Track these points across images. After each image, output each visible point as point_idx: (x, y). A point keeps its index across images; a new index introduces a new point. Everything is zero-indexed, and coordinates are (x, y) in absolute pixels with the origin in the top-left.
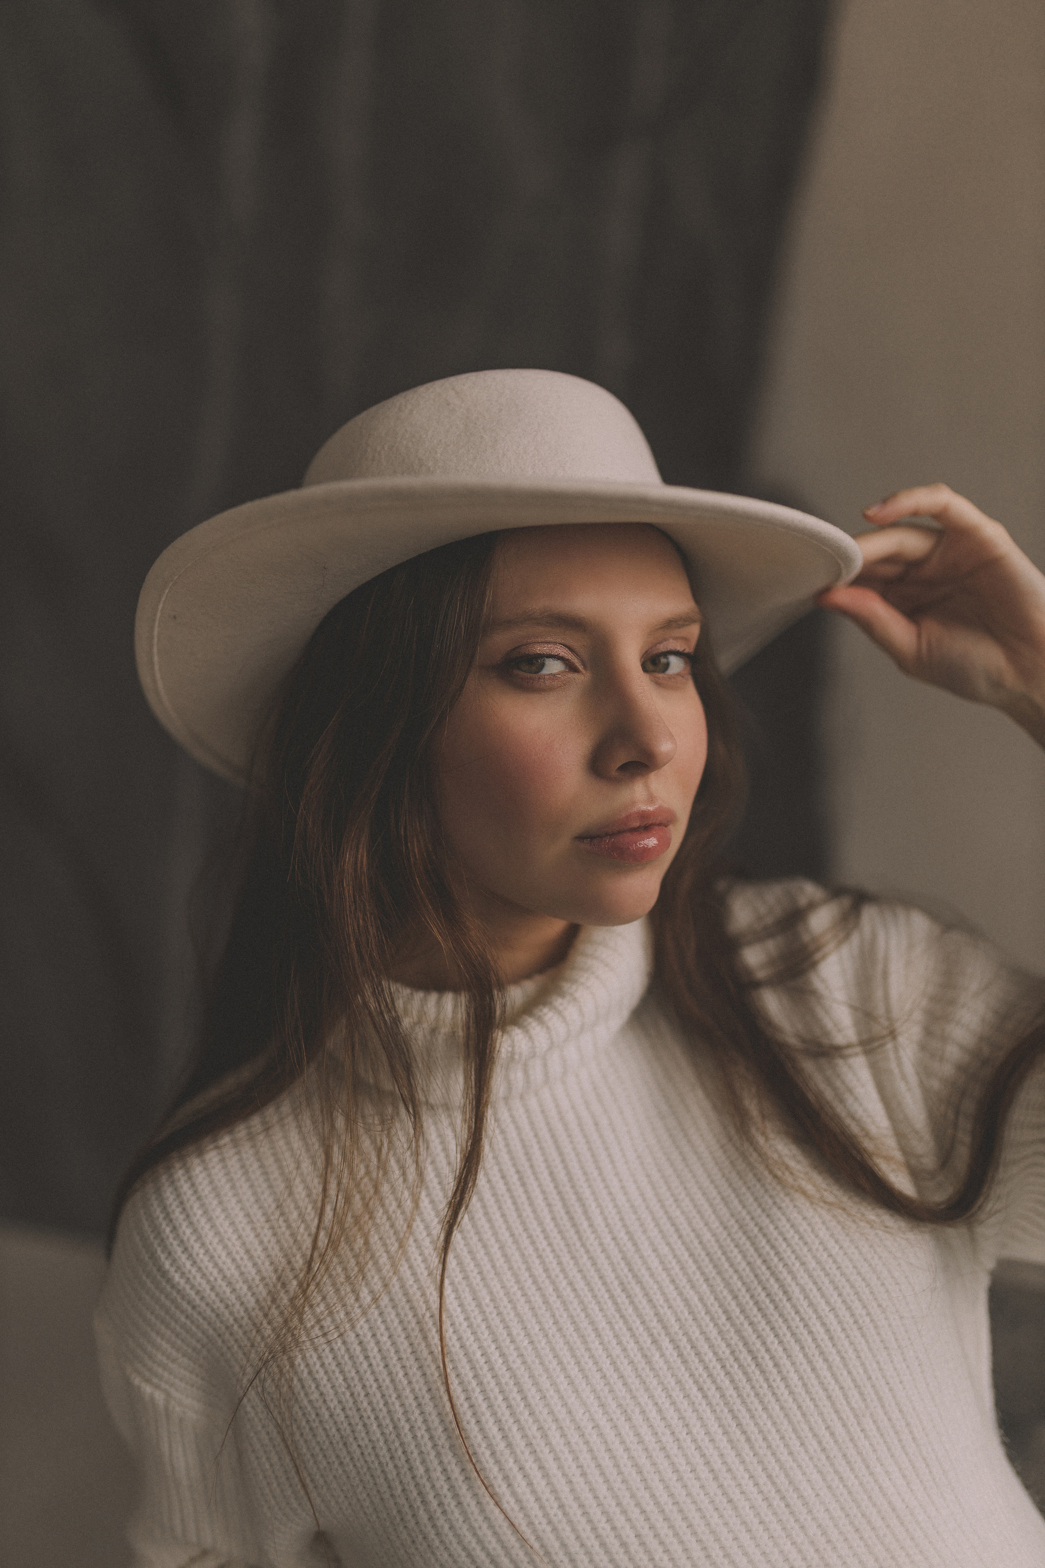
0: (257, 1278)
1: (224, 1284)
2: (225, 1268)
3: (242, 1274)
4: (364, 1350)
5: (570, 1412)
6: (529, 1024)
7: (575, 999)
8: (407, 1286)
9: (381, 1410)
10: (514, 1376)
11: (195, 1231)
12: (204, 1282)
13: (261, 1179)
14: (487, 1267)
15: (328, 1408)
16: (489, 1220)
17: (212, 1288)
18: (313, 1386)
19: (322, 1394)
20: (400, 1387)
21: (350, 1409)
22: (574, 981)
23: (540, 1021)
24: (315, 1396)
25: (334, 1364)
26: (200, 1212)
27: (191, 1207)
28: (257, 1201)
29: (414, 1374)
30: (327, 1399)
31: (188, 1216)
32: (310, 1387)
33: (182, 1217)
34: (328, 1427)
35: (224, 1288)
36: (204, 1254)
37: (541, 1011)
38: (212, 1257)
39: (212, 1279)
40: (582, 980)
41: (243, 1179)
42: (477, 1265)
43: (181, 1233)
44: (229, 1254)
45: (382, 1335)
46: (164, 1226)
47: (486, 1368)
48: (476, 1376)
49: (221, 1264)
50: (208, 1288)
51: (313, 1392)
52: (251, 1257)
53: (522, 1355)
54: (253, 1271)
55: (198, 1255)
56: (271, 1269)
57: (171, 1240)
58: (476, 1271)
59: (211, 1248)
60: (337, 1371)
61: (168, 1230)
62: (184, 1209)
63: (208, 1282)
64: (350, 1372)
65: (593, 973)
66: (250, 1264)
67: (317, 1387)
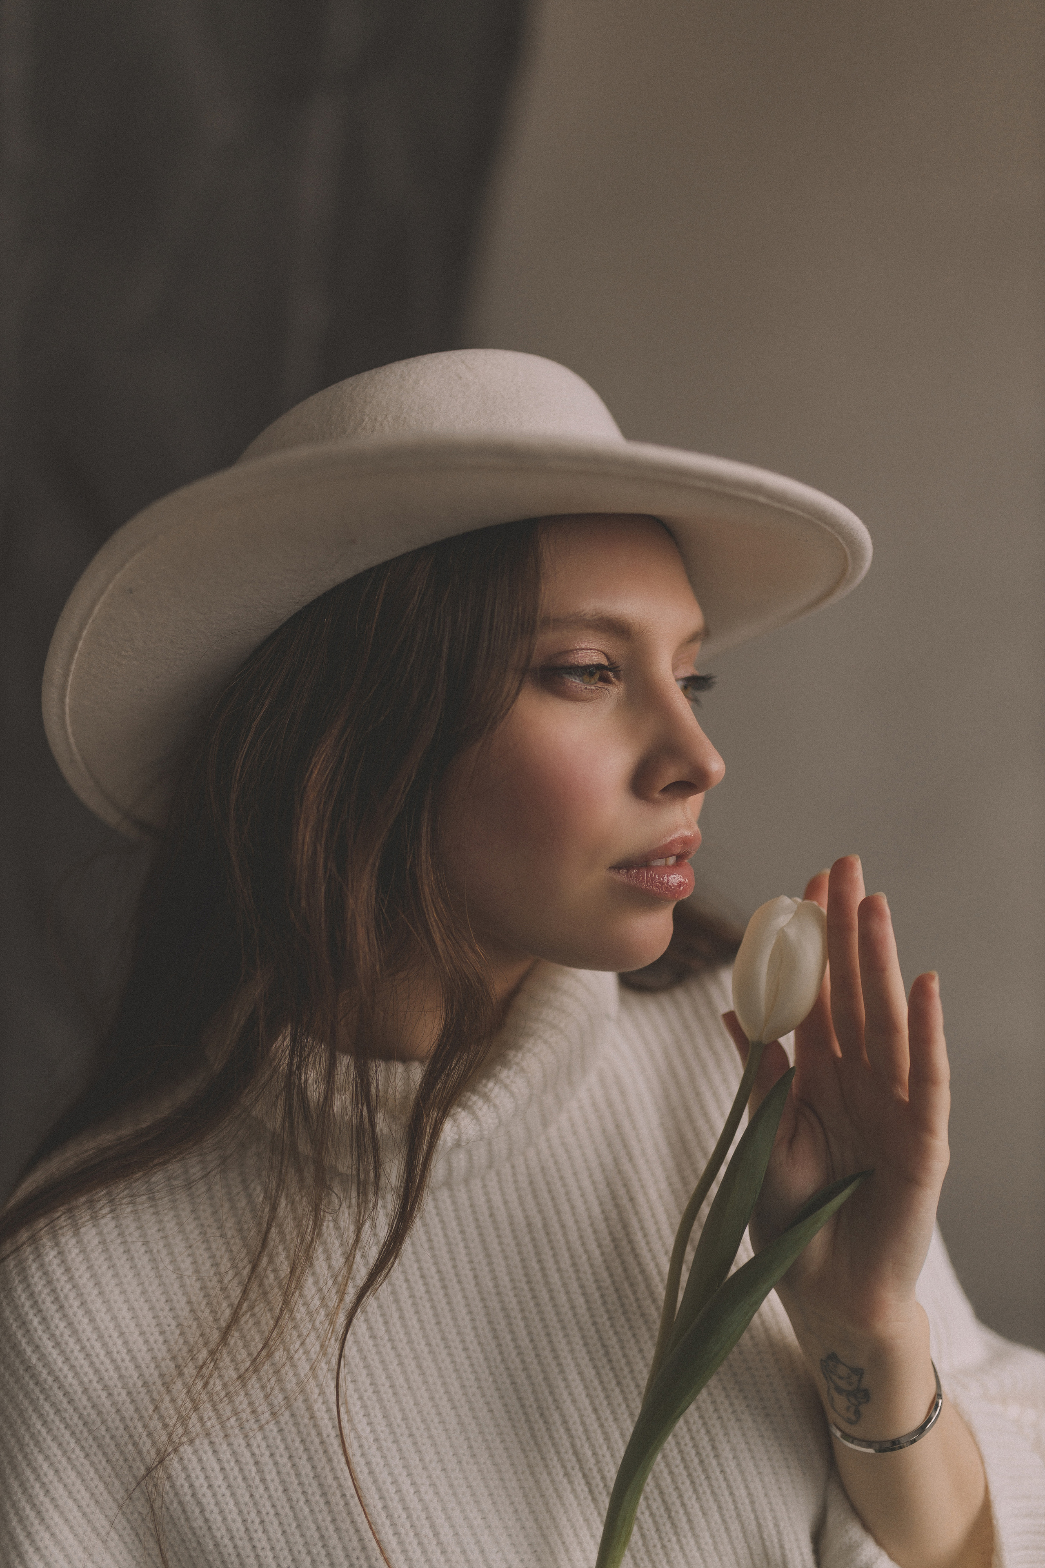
0: (140, 1383)
1: (99, 1387)
2: (102, 1368)
3: (121, 1377)
4: (260, 1471)
5: (482, 1552)
6: (475, 1103)
7: (522, 1070)
8: (312, 1401)
9: (278, 1541)
10: (426, 1508)
11: (70, 1324)
12: (75, 1382)
13: (148, 1268)
14: (400, 1380)
15: (213, 1537)
16: (405, 1326)
17: (85, 1391)
18: (197, 1511)
19: (206, 1520)
20: (301, 1516)
21: (241, 1539)
22: (518, 1048)
23: (486, 1098)
24: (199, 1523)
25: (224, 1486)
26: (76, 1303)
27: (66, 1297)
28: (143, 1293)
29: (317, 1503)
30: (214, 1527)
31: (61, 1307)
32: (193, 1512)
33: (54, 1308)
34: (211, 1559)
35: (100, 1392)
36: (80, 1351)
37: (485, 1086)
38: (88, 1355)
39: (86, 1380)
40: (529, 1046)
41: (128, 1266)
42: (389, 1377)
43: (53, 1327)
44: (108, 1353)
45: (281, 1456)
46: (31, 1315)
47: (396, 1498)
48: (385, 1507)
49: (98, 1365)
50: (79, 1390)
51: (196, 1518)
52: (133, 1359)
53: (434, 1485)
54: (135, 1375)
55: (72, 1351)
56: (156, 1374)
57: (40, 1332)
58: (388, 1384)
59: (88, 1345)
60: (228, 1493)
61: (36, 1321)
62: (57, 1299)
63: (81, 1383)
64: (243, 1496)
65: (540, 1037)
66: (131, 1366)
67: (202, 1511)
